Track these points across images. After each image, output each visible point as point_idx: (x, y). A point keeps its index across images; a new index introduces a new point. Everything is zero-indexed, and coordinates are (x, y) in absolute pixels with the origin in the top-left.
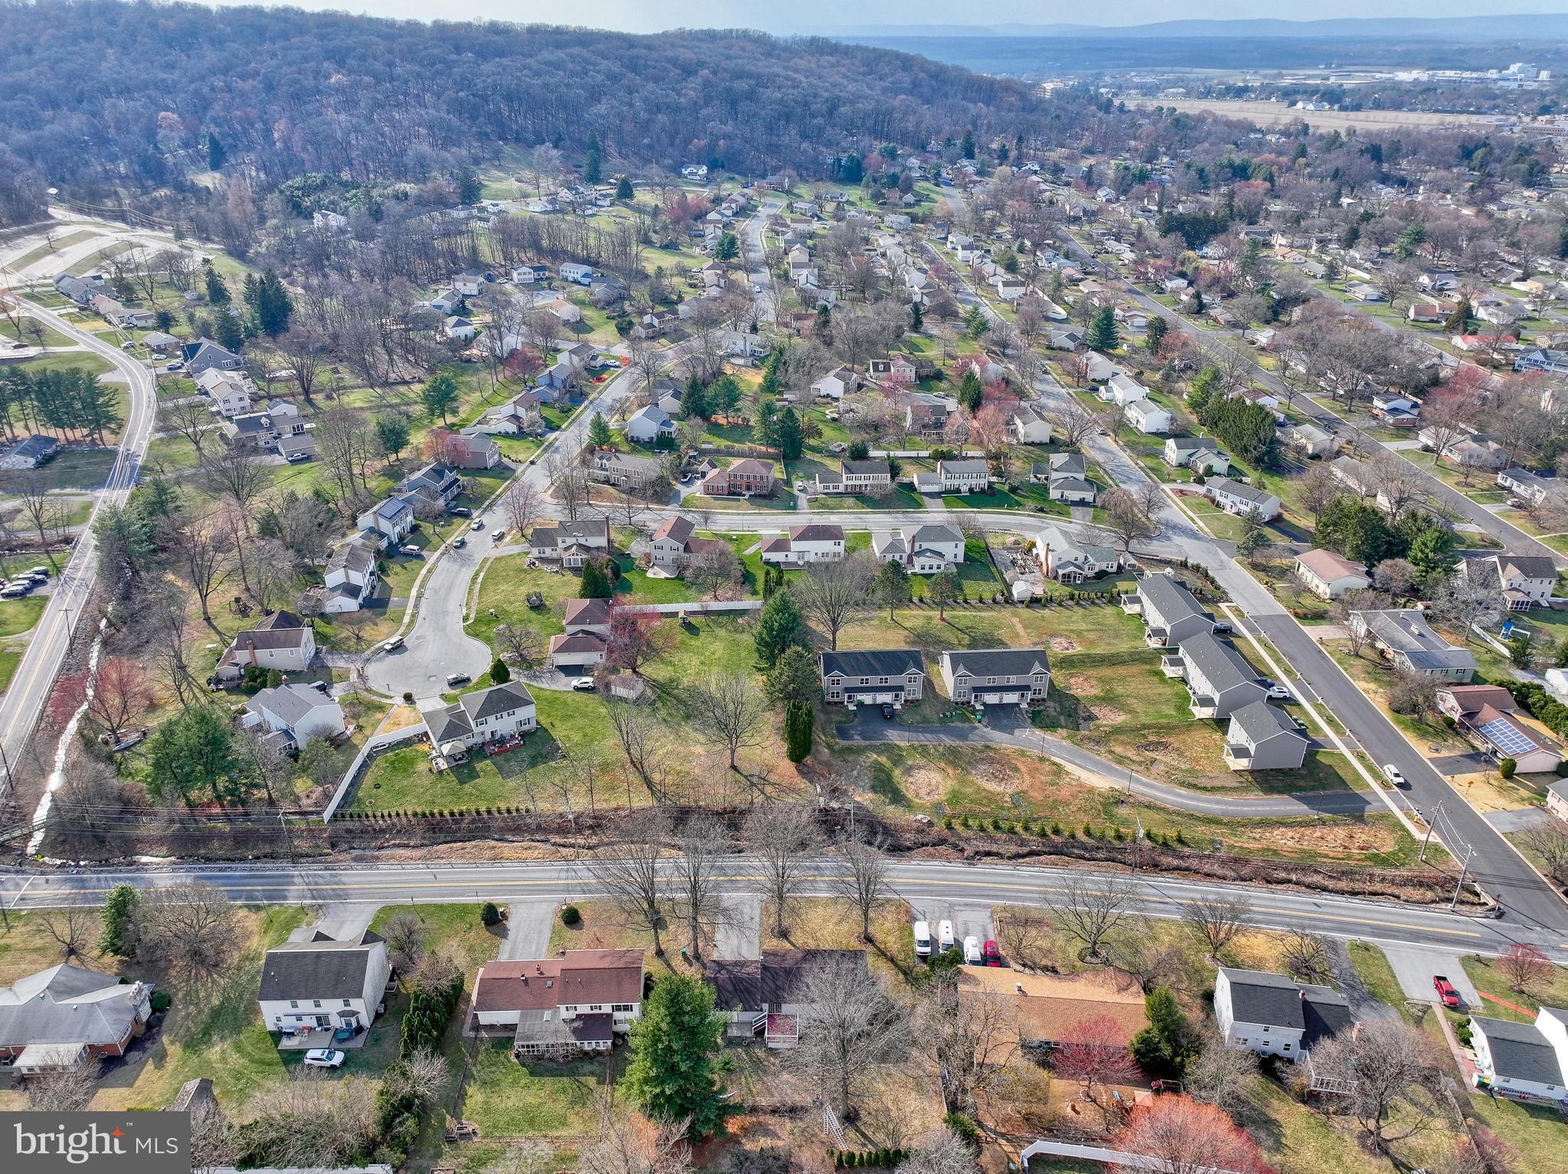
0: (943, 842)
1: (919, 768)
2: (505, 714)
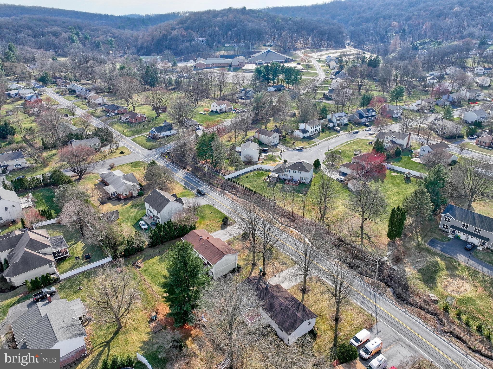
0: (435, 315)
1: (462, 278)
2: (297, 172)
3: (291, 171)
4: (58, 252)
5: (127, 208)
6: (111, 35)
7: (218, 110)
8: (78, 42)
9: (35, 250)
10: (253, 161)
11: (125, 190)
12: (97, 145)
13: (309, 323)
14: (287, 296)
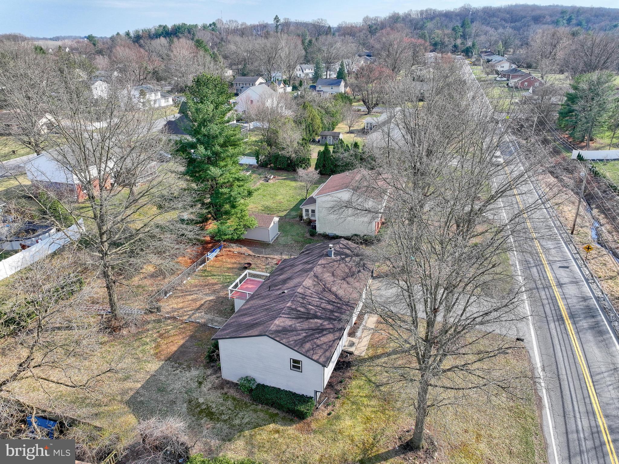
13: (296, 365)
14: (341, 293)
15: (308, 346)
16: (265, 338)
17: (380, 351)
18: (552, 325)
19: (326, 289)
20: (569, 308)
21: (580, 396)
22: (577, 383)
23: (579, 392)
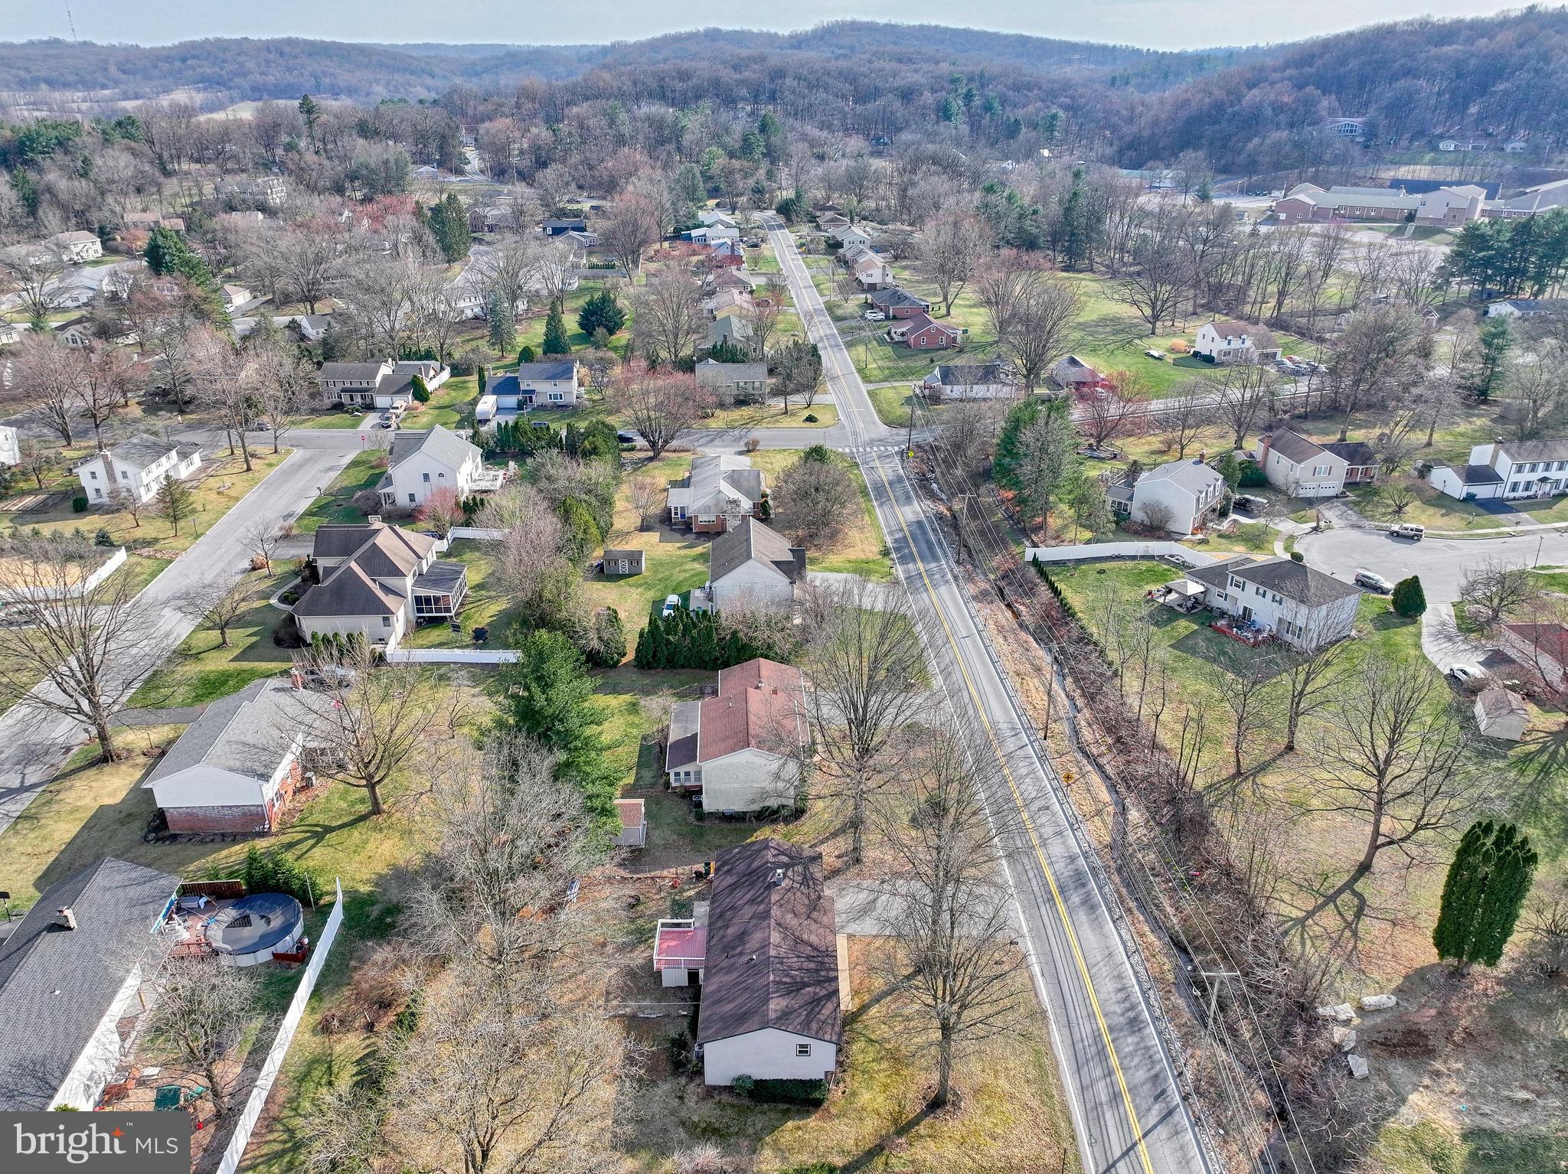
2: (1270, 594)
3: (1251, 587)
4: (428, 600)
5: (686, 557)
6: (1068, 101)
7: (1214, 354)
8: (961, 118)
9: (371, 573)
10: (1172, 527)
11: (707, 510)
12: (757, 384)
13: (803, 1050)
14: (814, 939)
15: (814, 1026)
16: (770, 1030)
17: (867, 998)
18: (1043, 909)
19: (798, 941)
20: (1058, 879)
21: (1080, 999)
22: (1076, 982)
23: (1079, 993)
